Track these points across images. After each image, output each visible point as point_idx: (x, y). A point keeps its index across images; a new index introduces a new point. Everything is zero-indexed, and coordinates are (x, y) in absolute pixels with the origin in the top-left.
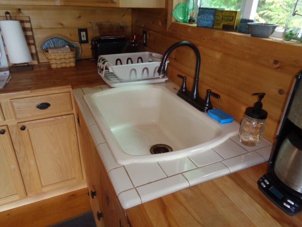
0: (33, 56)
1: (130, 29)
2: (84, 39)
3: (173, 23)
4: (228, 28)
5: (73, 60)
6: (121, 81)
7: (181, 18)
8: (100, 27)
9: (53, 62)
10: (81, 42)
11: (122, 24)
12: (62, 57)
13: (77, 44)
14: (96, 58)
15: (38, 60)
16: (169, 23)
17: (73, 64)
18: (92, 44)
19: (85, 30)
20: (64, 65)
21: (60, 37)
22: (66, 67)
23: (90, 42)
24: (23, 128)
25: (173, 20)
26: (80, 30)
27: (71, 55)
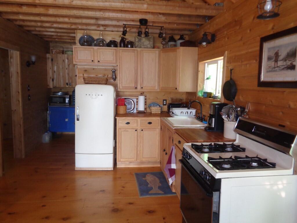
0: (145, 109)
1: (185, 100)
2: (165, 104)
3: (198, 97)
4: (210, 97)
5: (160, 111)
6: (176, 115)
7: (201, 95)
8: (172, 99)
9: (153, 111)
10: (164, 105)
11: (181, 98)
12: (156, 109)
13: (162, 105)
14: (169, 111)
15: (146, 111)
16: (197, 97)
17: (160, 112)
18: (168, 105)
19: (166, 100)
20: (156, 112)
21: (156, 102)
22: (157, 113)
23: (167, 105)
24: (142, 130)
25: (198, 96)
26: (164, 100)
27: (160, 108)
